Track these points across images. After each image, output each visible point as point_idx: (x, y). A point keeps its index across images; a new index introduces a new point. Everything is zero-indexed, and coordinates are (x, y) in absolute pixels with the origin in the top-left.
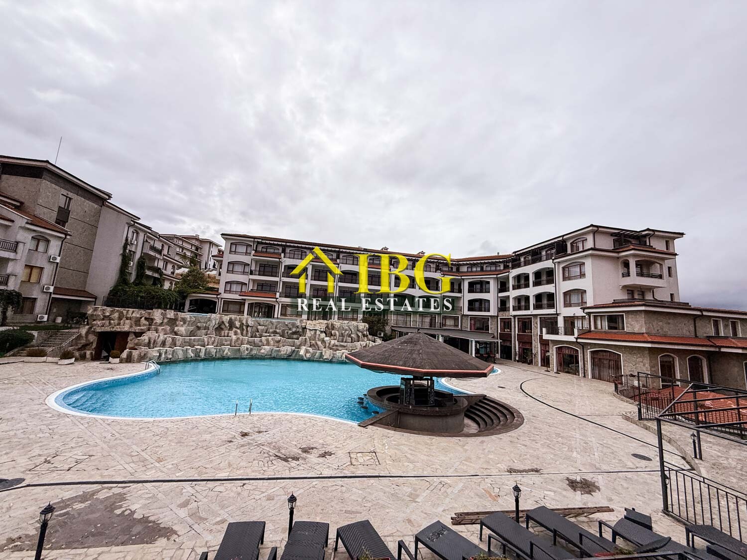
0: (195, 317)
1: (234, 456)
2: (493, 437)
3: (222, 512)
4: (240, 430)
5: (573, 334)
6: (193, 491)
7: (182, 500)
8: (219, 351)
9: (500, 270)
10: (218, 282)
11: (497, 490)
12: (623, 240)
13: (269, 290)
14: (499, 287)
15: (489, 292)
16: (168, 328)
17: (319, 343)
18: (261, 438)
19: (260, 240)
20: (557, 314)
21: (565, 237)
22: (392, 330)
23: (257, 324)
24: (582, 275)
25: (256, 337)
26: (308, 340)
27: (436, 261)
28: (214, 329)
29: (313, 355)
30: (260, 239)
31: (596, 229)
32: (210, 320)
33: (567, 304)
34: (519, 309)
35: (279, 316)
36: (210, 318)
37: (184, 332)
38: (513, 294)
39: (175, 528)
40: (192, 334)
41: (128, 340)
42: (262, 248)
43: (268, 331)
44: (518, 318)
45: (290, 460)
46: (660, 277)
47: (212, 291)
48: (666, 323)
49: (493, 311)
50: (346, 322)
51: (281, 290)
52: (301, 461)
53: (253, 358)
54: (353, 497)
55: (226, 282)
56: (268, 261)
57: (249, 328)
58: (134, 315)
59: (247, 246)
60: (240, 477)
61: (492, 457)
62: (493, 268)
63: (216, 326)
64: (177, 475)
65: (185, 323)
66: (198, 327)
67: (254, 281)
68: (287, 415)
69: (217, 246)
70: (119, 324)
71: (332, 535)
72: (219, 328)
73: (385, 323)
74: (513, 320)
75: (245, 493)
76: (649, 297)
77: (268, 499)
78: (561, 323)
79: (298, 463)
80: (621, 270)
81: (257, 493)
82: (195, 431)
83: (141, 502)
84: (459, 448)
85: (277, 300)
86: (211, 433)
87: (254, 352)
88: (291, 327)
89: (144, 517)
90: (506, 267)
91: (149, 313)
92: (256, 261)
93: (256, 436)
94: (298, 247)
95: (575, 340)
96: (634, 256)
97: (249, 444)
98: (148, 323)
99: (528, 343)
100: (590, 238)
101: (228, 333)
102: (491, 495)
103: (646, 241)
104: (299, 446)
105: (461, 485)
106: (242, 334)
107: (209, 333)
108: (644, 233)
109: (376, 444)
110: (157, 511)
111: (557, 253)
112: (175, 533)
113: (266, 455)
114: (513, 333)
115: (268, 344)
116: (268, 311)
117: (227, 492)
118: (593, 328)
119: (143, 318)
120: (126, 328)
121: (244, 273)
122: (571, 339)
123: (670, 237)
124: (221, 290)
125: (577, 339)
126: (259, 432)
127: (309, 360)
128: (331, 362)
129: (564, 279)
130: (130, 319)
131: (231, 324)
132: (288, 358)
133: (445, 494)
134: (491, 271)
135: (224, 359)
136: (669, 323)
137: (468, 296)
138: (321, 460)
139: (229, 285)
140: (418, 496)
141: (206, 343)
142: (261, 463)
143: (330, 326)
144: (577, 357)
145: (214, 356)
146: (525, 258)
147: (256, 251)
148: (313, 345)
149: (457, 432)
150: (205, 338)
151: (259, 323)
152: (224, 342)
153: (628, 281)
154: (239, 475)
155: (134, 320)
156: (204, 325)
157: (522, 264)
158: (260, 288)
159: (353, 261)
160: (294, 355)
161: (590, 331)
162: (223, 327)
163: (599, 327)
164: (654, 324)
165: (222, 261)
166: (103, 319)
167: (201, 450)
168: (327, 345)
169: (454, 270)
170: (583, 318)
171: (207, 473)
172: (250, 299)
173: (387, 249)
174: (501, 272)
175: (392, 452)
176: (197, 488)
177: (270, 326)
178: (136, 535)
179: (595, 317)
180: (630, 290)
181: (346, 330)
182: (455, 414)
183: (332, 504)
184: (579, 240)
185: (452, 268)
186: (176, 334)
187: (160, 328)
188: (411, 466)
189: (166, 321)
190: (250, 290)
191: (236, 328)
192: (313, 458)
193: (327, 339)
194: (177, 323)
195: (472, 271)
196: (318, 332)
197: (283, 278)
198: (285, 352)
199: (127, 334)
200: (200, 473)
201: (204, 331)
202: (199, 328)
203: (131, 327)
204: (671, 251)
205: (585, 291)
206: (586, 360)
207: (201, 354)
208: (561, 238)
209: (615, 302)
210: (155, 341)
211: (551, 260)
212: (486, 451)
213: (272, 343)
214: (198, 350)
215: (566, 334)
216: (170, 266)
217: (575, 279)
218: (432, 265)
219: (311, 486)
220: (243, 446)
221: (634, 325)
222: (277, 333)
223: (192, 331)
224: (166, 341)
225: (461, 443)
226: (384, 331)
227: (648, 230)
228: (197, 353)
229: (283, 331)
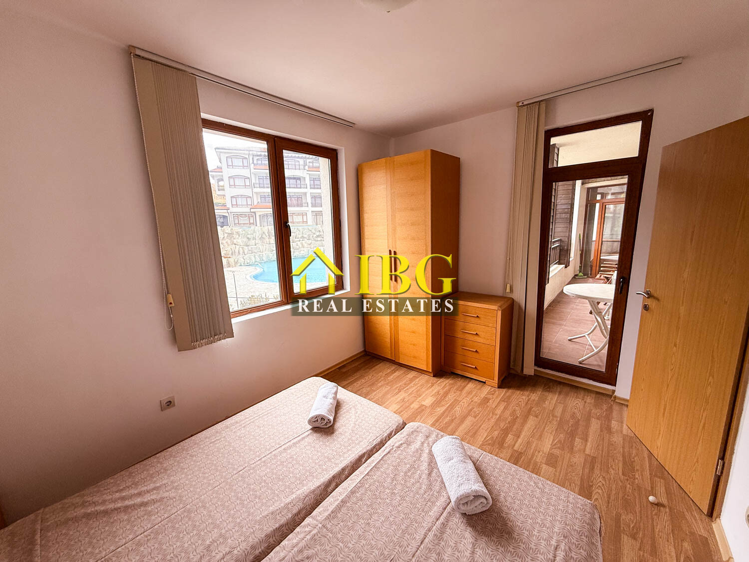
19: (255, 152)
42: (257, 160)
55: (231, 197)
56: (266, 174)
59: (243, 159)
63: (260, 236)
67: (257, 193)
92: (255, 174)
121: (245, 186)
124: (229, 205)
139: (235, 199)
147: (253, 163)
158: (263, 200)
162: (264, 236)
165: (222, 176)
172: (259, 211)
189: (226, 235)
207: (264, 258)
213: (306, 245)
229: (309, 236)
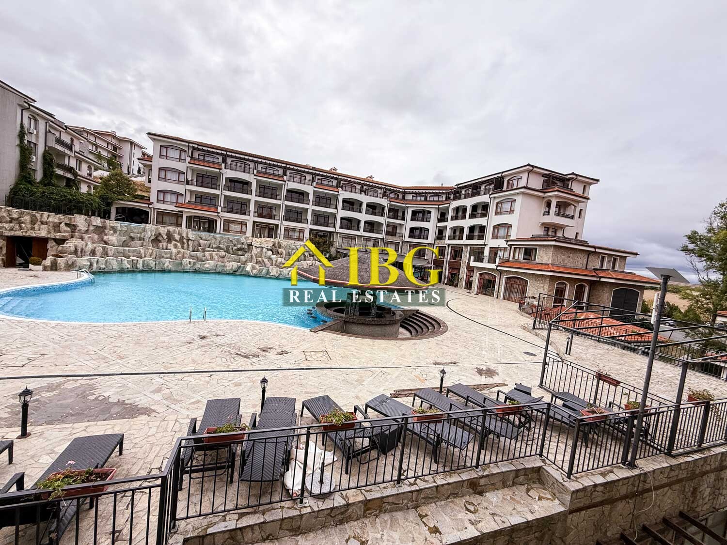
0: (126, 226)
1: (196, 355)
2: (424, 340)
3: (194, 395)
4: (199, 334)
5: (495, 262)
6: (163, 381)
7: (153, 388)
8: (159, 264)
9: (442, 201)
10: (148, 190)
11: (425, 376)
12: (551, 182)
13: (209, 203)
14: (439, 217)
15: (429, 221)
16: (96, 237)
17: (266, 260)
18: (220, 340)
19: (196, 146)
20: (485, 245)
21: (504, 174)
22: (337, 252)
23: (198, 238)
24: (512, 211)
25: (198, 251)
26: (254, 257)
27: (383, 187)
28: (150, 240)
29: (260, 271)
30: (196, 144)
31: (531, 168)
32: (144, 230)
33: (495, 237)
34: (454, 238)
35: (222, 232)
36: (145, 228)
37: (116, 242)
38: (450, 224)
39: (152, 408)
40: (125, 244)
41: (48, 247)
42: (199, 155)
43: (211, 246)
44: (452, 247)
45: (250, 357)
46: (572, 217)
47: (142, 199)
48: (567, 257)
49: (431, 239)
50: (293, 241)
51: (222, 205)
52: (261, 358)
53: (196, 272)
54: (309, 383)
55: (158, 191)
56: (207, 171)
57: (190, 242)
58: (50, 219)
59: (180, 151)
60: (206, 370)
61: (421, 354)
62: (436, 199)
63: (153, 238)
64: (143, 369)
65: (115, 232)
66: (131, 237)
67: (191, 192)
68: (242, 322)
69: (141, 148)
70: (33, 229)
71: (298, 407)
72: (156, 240)
73: (331, 244)
74: (447, 248)
75: (215, 382)
76: (560, 234)
77: (236, 386)
78: (486, 253)
79: (258, 359)
80: (544, 209)
81: (224, 381)
82: (151, 334)
83: (112, 390)
84: (396, 348)
85: (219, 215)
86: (168, 336)
87: (198, 266)
88: (236, 243)
89: (119, 401)
90: (448, 198)
91: (70, 219)
92: (193, 170)
93: (214, 339)
94: (240, 158)
95: (495, 268)
96: (557, 196)
97: (209, 345)
98: (69, 229)
99: (457, 269)
100: (525, 176)
101: (167, 246)
102: (420, 379)
103: (568, 184)
104: (258, 346)
105: (397, 373)
106: (183, 248)
107: (144, 244)
108: (569, 177)
109: (327, 345)
110: (131, 396)
111: (495, 188)
112: (154, 411)
113: (227, 353)
114: (445, 260)
115: (212, 258)
116: (210, 225)
117: (196, 381)
118: (511, 258)
119: (63, 224)
120: (43, 234)
121: (179, 182)
122: (493, 266)
123: (588, 182)
124: (153, 199)
125: (497, 266)
126: (217, 336)
127: (255, 276)
128: (277, 278)
129: (497, 213)
130: (47, 223)
131: (170, 237)
132: (234, 273)
133: (385, 379)
134: (434, 201)
135: (164, 271)
136: (569, 257)
137: (410, 224)
138: (279, 357)
139: (162, 194)
140: (364, 381)
141: (143, 255)
142: (223, 359)
143: (277, 244)
144: (494, 281)
145: (154, 268)
146: (466, 191)
147: (192, 157)
148: (260, 262)
149: (394, 336)
150: (141, 250)
151: (200, 238)
152: (163, 255)
153: (547, 219)
154: (205, 368)
155: (51, 225)
156: (139, 235)
157: (463, 197)
158: (198, 200)
159: (301, 179)
160: (240, 271)
161: (508, 261)
162: (160, 239)
163: (516, 258)
164: (559, 256)
165: (151, 166)
166: (11, 222)
167: (162, 349)
168: (274, 262)
169: (400, 197)
170: (505, 249)
171: (172, 367)
172: (187, 212)
173: (336, 170)
174: (442, 203)
175: (341, 351)
176: (165, 378)
177: (213, 241)
178: (115, 414)
179: (515, 248)
180: (547, 227)
181: (293, 249)
182: (393, 323)
183: (293, 387)
184: (515, 178)
185: (398, 196)
186: (106, 243)
187: (86, 236)
188: (357, 361)
189: (92, 228)
190: (187, 201)
191: (176, 240)
192: (271, 355)
193: (273, 257)
194: (106, 232)
195: (416, 200)
196: (265, 250)
197: (224, 191)
198: (230, 268)
199: (45, 241)
200: (165, 368)
201: (139, 242)
202: (132, 239)
203: (49, 232)
204: (586, 195)
205: (511, 226)
206: (501, 285)
207: (138, 266)
208: (500, 175)
209: (533, 237)
210: (82, 250)
211: (488, 195)
212: (417, 350)
213: (216, 258)
214: (136, 262)
215: (489, 262)
216: (84, 166)
217: (505, 214)
218: (380, 191)
219: (273, 375)
220: (202, 346)
221: (544, 257)
222: (222, 249)
223: (124, 241)
224: (96, 250)
225: (397, 345)
226: (329, 252)
227: (573, 174)
228: (134, 264)
229: (228, 247)
